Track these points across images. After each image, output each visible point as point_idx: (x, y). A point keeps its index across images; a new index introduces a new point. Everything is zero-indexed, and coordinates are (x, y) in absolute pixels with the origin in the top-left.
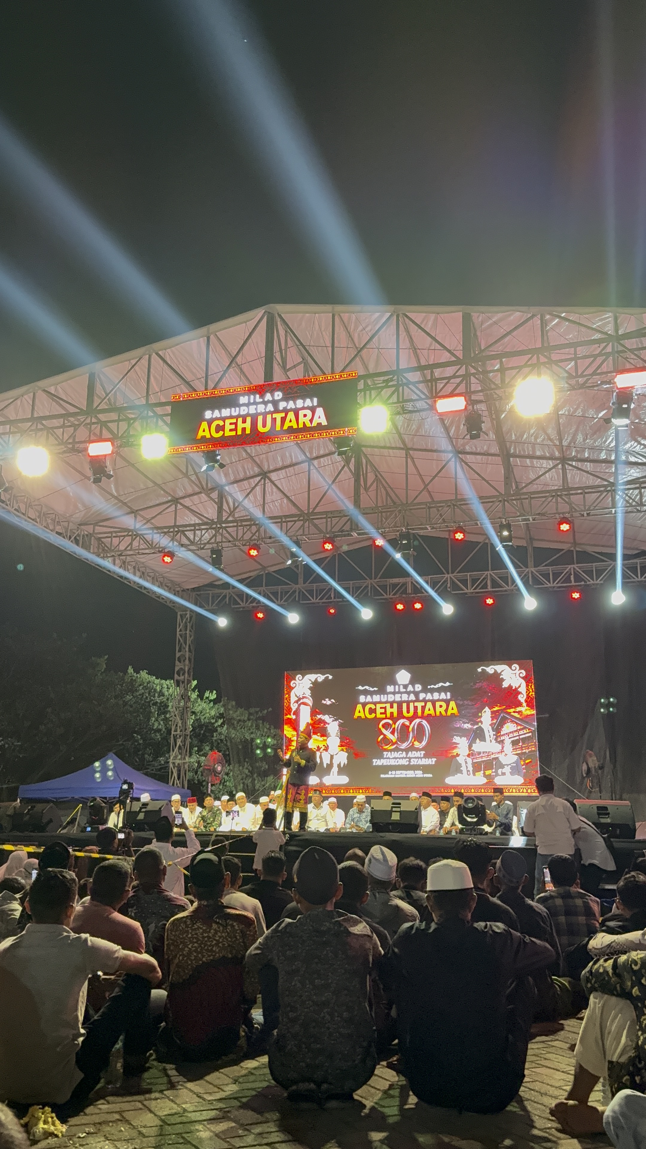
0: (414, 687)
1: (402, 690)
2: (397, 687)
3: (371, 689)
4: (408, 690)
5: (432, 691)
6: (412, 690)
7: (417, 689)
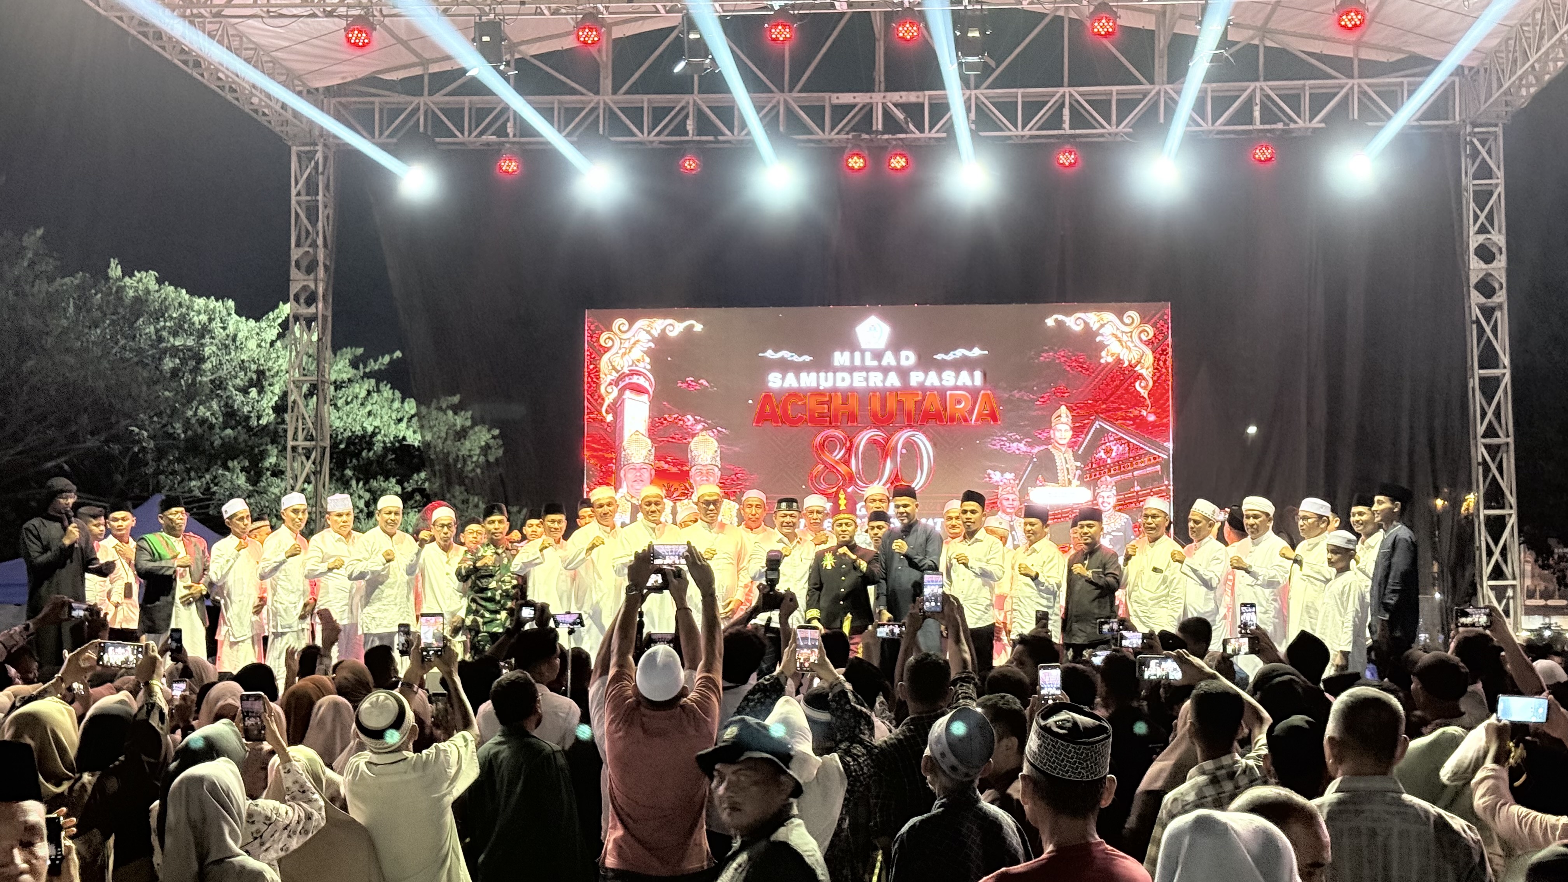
0: (898, 359)
1: (870, 362)
2: (857, 354)
3: (796, 358)
4: (884, 363)
5: (941, 367)
6: (893, 363)
7: (904, 363)
